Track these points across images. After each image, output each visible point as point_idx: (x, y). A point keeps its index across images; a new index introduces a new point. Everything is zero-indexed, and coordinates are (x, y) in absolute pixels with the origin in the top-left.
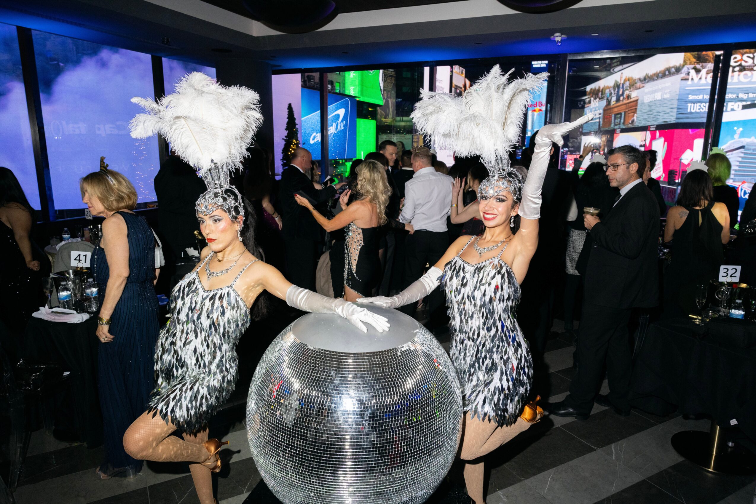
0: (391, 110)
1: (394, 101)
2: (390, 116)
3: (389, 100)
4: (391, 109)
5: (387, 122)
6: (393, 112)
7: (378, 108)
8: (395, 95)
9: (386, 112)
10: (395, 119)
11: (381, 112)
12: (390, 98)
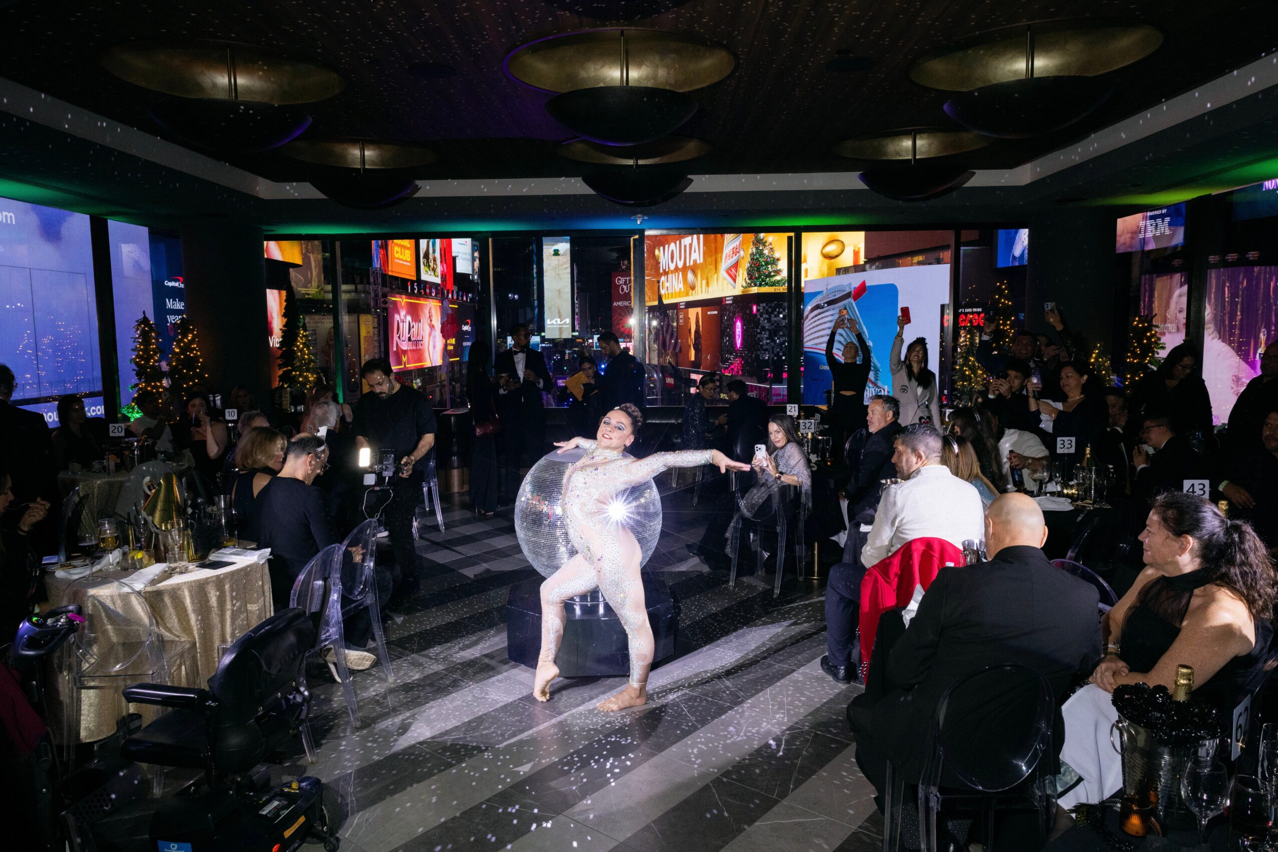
0: (314, 274)
1: (320, 257)
2: (315, 284)
3: (311, 255)
4: (315, 272)
5: (308, 294)
6: (318, 275)
7: (291, 270)
8: (320, 248)
9: (305, 277)
10: (322, 289)
11: (296, 277)
12: (313, 252)
